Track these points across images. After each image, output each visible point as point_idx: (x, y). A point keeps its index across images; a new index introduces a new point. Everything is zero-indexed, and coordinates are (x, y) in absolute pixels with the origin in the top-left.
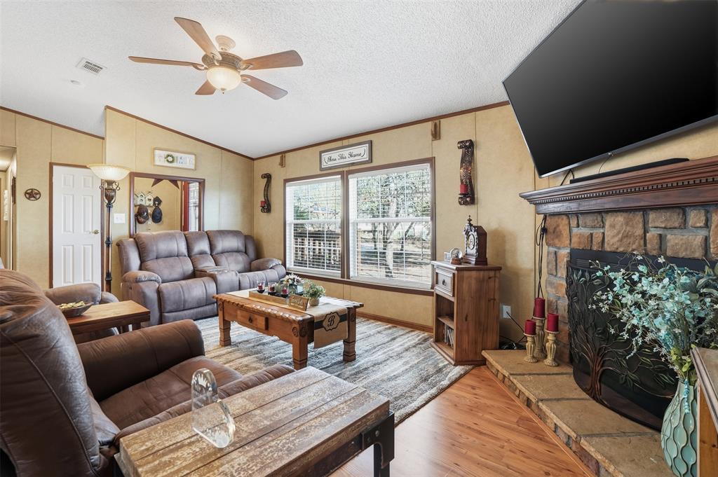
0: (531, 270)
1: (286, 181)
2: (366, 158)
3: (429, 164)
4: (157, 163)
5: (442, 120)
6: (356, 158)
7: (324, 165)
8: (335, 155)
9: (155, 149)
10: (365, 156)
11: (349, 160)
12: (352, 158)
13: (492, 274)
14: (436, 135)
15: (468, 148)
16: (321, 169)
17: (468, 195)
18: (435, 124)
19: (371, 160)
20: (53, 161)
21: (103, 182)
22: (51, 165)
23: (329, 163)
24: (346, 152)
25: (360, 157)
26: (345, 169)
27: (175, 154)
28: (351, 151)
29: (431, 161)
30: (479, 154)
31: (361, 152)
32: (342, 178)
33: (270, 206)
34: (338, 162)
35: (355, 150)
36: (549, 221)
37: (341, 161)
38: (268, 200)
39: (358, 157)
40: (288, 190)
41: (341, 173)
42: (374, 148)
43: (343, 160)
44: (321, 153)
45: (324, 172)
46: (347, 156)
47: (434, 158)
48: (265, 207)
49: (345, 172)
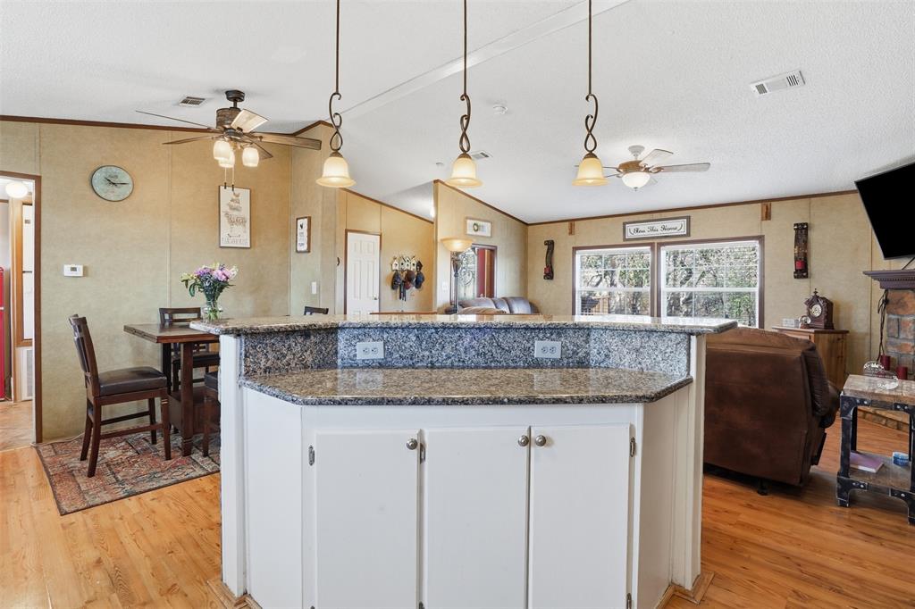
0: (866, 334)
1: (575, 249)
2: (683, 232)
3: (757, 241)
4: (469, 232)
5: (773, 203)
6: (671, 231)
7: (629, 235)
8: (642, 227)
9: (467, 218)
10: (682, 230)
11: (661, 233)
12: (664, 232)
13: (840, 336)
14: (767, 216)
15: (802, 231)
16: (625, 239)
17: (802, 270)
18: (766, 206)
19: (688, 234)
20: (348, 228)
21: (452, 254)
22: (346, 231)
23: (636, 234)
24: (658, 225)
25: (675, 231)
26: (656, 241)
27: (480, 223)
28: (664, 224)
29: (760, 238)
30: (814, 236)
31: (679, 226)
32: (652, 249)
33: (553, 272)
34: (647, 234)
35: (669, 224)
36: (891, 294)
37: (651, 233)
38: (551, 267)
39: (673, 231)
40: (578, 257)
41: (652, 245)
42: (692, 223)
43: (653, 232)
44: (624, 224)
45: (629, 243)
46: (659, 228)
47: (763, 236)
48: (549, 275)
49: (656, 244)
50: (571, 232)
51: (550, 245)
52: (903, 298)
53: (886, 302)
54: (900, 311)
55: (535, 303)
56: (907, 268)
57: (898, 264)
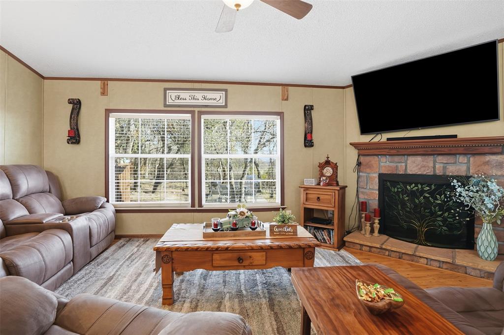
1: (109, 111)
2: (222, 102)
3: (279, 117)
6: (211, 101)
7: (169, 101)
8: (183, 94)
10: (221, 101)
11: (201, 102)
12: (204, 101)
14: (285, 98)
15: (308, 110)
16: (165, 105)
18: (284, 89)
19: (226, 106)
23: (176, 101)
24: (199, 95)
25: (215, 101)
26: (197, 110)
28: (206, 95)
29: (281, 114)
31: (216, 98)
32: (193, 117)
33: (79, 136)
34: (189, 102)
35: (210, 95)
36: (362, 159)
37: (192, 101)
38: (78, 129)
39: (212, 101)
40: (112, 121)
41: (192, 113)
42: (229, 96)
43: (194, 101)
44: (165, 90)
45: (169, 109)
46: (200, 98)
47: (283, 113)
48: (74, 138)
49: (196, 112)
50: (104, 93)
51: (76, 105)
52: (370, 161)
53: (359, 164)
54: (368, 170)
55: (54, 171)
56: (372, 141)
57: (366, 138)
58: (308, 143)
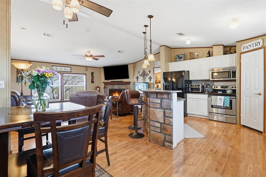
5: (88, 67)
8: (58, 68)
14: (87, 70)
19: (71, 72)
24: (63, 68)
30: (94, 75)
31: (68, 69)
34: (60, 70)
35: (66, 68)
36: (105, 86)
42: (72, 69)
44: (52, 66)
47: (86, 74)
49: (62, 73)
52: (107, 86)
53: (105, 87)
56: (107, 82)
58: (92, 82)
